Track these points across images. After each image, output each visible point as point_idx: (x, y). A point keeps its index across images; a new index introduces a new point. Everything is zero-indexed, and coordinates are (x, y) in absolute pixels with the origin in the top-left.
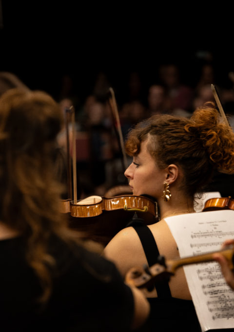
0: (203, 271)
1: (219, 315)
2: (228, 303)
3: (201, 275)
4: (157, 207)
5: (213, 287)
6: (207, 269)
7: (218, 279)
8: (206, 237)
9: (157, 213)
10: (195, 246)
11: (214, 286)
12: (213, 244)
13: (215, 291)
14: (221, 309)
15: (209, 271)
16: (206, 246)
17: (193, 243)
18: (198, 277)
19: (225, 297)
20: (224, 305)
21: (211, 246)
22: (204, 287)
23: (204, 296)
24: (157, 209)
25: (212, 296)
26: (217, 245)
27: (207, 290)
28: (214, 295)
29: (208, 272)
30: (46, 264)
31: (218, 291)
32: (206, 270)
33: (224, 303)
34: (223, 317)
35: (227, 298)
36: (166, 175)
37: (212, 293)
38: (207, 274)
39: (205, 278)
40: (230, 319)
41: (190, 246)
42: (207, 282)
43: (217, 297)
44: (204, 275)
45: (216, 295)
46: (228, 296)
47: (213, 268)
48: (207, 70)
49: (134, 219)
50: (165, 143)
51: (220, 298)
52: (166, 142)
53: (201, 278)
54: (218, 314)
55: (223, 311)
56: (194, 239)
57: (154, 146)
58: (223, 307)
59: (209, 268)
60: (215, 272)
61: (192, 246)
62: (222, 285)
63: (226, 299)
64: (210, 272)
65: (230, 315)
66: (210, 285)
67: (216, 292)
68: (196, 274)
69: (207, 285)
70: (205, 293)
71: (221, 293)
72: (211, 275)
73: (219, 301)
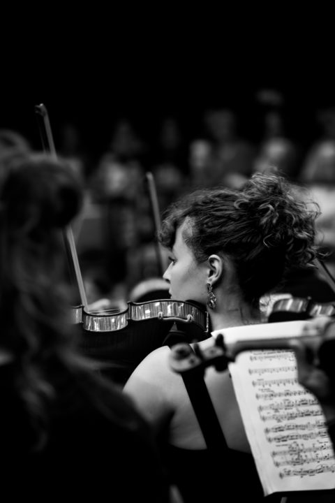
0: (266, 408)
1: (289, 471)
2: (302, 454)
3: (264, 413)
4: (207, 318)
5: (280, 431)
6: (273, 405)
7: (288, 419)
8: (271, 360)
9: (207, 326)
10: (256, 372)
11: (282, 430)
12: (280, 369)
13: (283, 438)
14: (292, 462)
15: (275, 408)
16: (271, 372)
17: (252, 368)
18: (259, 417)
19: (298, 445)
20: (296, 457)
21: (278, 372)
22: (267, 431)
23: (268, 443)
24: (208, 321)
25: (278, 444)
26: (286, 371)
27: (272, 435)
28: (282, 443)
29: (273, 409)
30: (41, 395)
31: (288, 436)
32: (271, 406)
33: (296, 454)
34: (295, 474)
35: (301, 447)
36: (208, 271)
37: (279, 439)
38: (272, 412)
39: (270, 418)
40: (304, 476)
41: (248, 372)
42: (273, 424)
43: (286, 445)
44: (268, 413)
45: (285, 443)
46: (302, 445)
47: (281, 403)
48: (273, 121)
49: (171, 331)
50: (205, 226)
51: (290, 447)
52: (206, 223)
53: (264, 419)
54: (287, 470)
55: (294, 465)
56: (254, 361)
57: (191, 231)
58: (294, 460)
59: (275, 404)
60: (284, 410)
61: (250, 372)
62: (293, 429)
63: (299, 449)
64: (276, 410)
65: (305, 472)
66: (276, 429)
67: (285, 439)
68: (257, 412)
69: (273, 429)
70: (270, 440)
71: (292, 439)
72: (277, 414)
73: (289, 452)
